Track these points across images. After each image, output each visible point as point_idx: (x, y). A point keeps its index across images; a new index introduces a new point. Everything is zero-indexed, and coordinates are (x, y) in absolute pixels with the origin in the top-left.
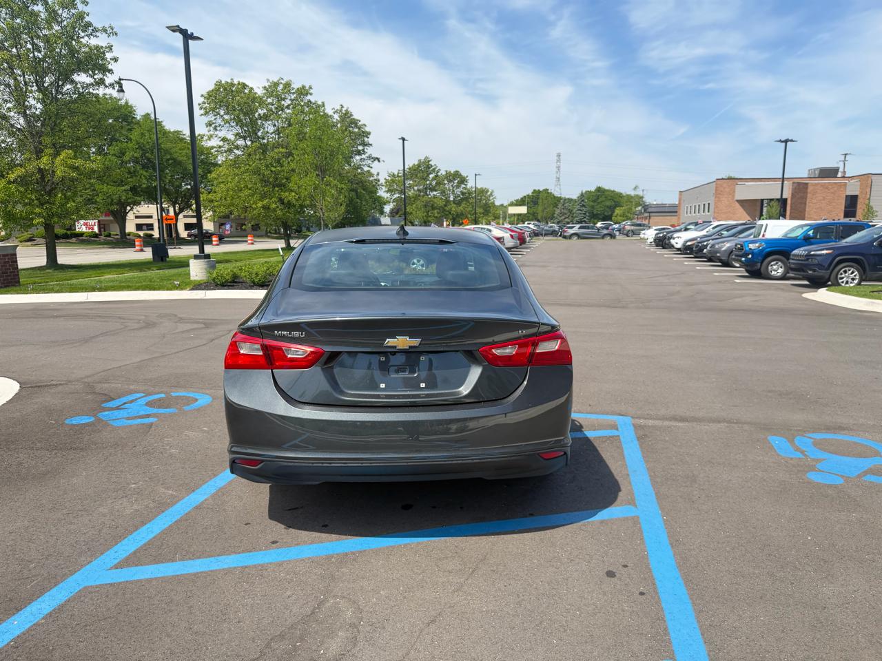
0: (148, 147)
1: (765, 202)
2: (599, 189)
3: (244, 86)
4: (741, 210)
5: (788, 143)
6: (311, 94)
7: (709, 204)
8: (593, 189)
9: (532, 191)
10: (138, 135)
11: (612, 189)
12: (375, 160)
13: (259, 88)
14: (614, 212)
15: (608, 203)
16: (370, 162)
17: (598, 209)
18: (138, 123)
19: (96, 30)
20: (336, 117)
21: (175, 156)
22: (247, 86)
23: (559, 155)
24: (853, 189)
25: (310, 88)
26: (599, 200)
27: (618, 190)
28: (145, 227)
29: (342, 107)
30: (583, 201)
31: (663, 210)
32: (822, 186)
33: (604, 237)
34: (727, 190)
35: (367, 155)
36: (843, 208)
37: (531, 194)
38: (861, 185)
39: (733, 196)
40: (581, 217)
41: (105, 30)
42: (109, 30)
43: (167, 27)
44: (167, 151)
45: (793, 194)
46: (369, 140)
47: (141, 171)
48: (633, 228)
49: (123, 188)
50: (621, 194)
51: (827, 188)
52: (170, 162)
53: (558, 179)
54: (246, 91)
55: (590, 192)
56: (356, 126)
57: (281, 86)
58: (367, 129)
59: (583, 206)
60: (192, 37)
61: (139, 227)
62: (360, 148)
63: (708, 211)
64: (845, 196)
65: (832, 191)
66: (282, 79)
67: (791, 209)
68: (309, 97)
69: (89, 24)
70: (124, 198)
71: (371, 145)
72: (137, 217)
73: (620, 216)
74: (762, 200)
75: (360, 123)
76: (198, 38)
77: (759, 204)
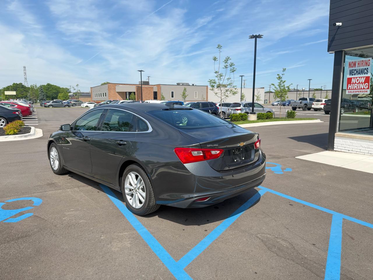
1: (127, 93)
2: (48, 85)
4: (119, 96)
5: (142, 72)
7: (105, 93)
8: (46, 84)
9: (13, 84)
11: (55, 85)
14: (58, 95)
15: (54, 91)
17: (50, 94)
23: (25, 67)
24: (155, 90)
26: (50, 90)
27: (58, 85)
30: (42, 89)
31: (83, 95)
32: (146, 88)
33: (65, 106)
34: (113, 88)
36: (153, 96)
37: (12, 85)
38: (158, 88)
39: (115, 90)
40: (42, 97)
45: (137, 90)
48: (74, 102)
50: (60, 87)
51: (147, 89)
53: (26, 79)
55: (44, 86)
59: (42, 92)
63: (106, 96)
64: (153, 92)
65: (149, 90)
67: (137, 96)
73: (62, 97)
74: (126, 92)
77: (125, 94)
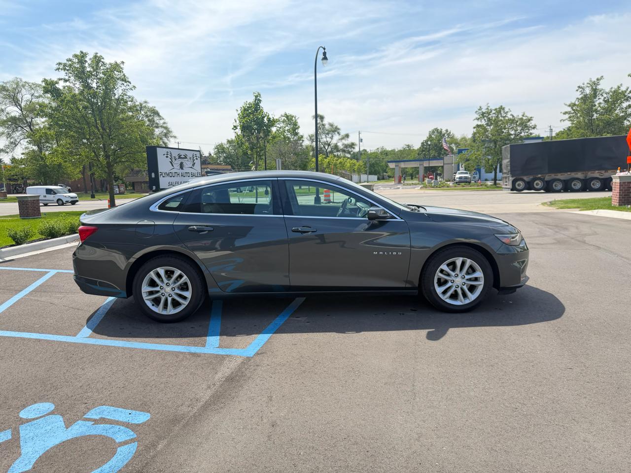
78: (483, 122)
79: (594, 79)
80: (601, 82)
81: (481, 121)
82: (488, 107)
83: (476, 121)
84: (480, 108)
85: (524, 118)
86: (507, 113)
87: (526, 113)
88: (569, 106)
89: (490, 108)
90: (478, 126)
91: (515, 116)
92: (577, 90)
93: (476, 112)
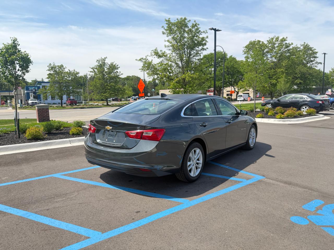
0: (229, 67)
3: (259, 41)
6: (287, 40)
10: (227, 64)
12: (319, 64)
13: (266, 41)
16: (316, 65)
18: (228, 59)
19: (202, 32)
20: (302, 48)
21: (238, 69)
22: (260, 41)
25: (287, 38)
28: (229, 95)
29: (305, 43)
35: (315, 62)
41: (204, 32)
42: (205, 32)
43: (209, 29)
44: (236, 68)
46: (317, 55)
47: (226, 76)
49: (220, 82)
52: (236, 72)
54: (261, 43)
56: (311, 50)
57: (275, 39)
58: (316, 51)
60: (218, 30)
61: (228, 95)
62: (312, 59)
66: (275, 36)
68: (286, 42)
69: (200, 31)
70: (220, 85)
71: (318, 57)
72: (227, 91)
75: (313, 49)
76: (220, 30)
78: (52, 72)
79: (103, 58)
80: (106, 59)
81: (51, 71)
82: (54, 64)
83: (48, 71)
84: (50, 65)
85: (75, 72)
86: (64, 68)
87: (75, 70)
88: (92, 68)
89: (55, 65)
90: (50, 74)
91: (71, 70)
92: (97, 62)
93: (48, 66)
